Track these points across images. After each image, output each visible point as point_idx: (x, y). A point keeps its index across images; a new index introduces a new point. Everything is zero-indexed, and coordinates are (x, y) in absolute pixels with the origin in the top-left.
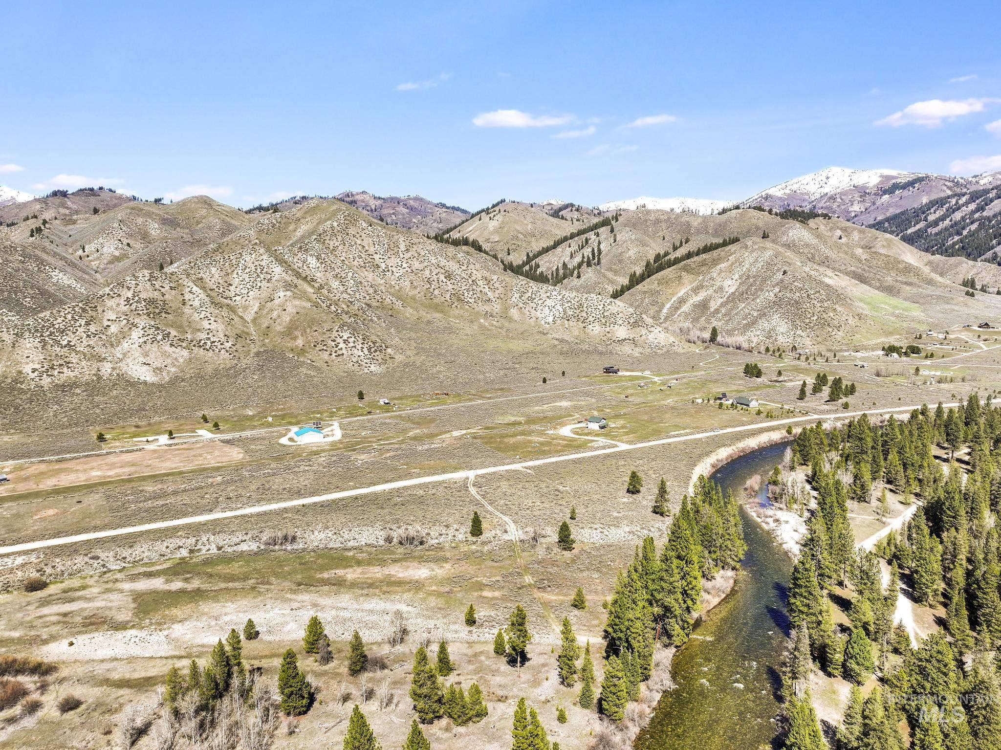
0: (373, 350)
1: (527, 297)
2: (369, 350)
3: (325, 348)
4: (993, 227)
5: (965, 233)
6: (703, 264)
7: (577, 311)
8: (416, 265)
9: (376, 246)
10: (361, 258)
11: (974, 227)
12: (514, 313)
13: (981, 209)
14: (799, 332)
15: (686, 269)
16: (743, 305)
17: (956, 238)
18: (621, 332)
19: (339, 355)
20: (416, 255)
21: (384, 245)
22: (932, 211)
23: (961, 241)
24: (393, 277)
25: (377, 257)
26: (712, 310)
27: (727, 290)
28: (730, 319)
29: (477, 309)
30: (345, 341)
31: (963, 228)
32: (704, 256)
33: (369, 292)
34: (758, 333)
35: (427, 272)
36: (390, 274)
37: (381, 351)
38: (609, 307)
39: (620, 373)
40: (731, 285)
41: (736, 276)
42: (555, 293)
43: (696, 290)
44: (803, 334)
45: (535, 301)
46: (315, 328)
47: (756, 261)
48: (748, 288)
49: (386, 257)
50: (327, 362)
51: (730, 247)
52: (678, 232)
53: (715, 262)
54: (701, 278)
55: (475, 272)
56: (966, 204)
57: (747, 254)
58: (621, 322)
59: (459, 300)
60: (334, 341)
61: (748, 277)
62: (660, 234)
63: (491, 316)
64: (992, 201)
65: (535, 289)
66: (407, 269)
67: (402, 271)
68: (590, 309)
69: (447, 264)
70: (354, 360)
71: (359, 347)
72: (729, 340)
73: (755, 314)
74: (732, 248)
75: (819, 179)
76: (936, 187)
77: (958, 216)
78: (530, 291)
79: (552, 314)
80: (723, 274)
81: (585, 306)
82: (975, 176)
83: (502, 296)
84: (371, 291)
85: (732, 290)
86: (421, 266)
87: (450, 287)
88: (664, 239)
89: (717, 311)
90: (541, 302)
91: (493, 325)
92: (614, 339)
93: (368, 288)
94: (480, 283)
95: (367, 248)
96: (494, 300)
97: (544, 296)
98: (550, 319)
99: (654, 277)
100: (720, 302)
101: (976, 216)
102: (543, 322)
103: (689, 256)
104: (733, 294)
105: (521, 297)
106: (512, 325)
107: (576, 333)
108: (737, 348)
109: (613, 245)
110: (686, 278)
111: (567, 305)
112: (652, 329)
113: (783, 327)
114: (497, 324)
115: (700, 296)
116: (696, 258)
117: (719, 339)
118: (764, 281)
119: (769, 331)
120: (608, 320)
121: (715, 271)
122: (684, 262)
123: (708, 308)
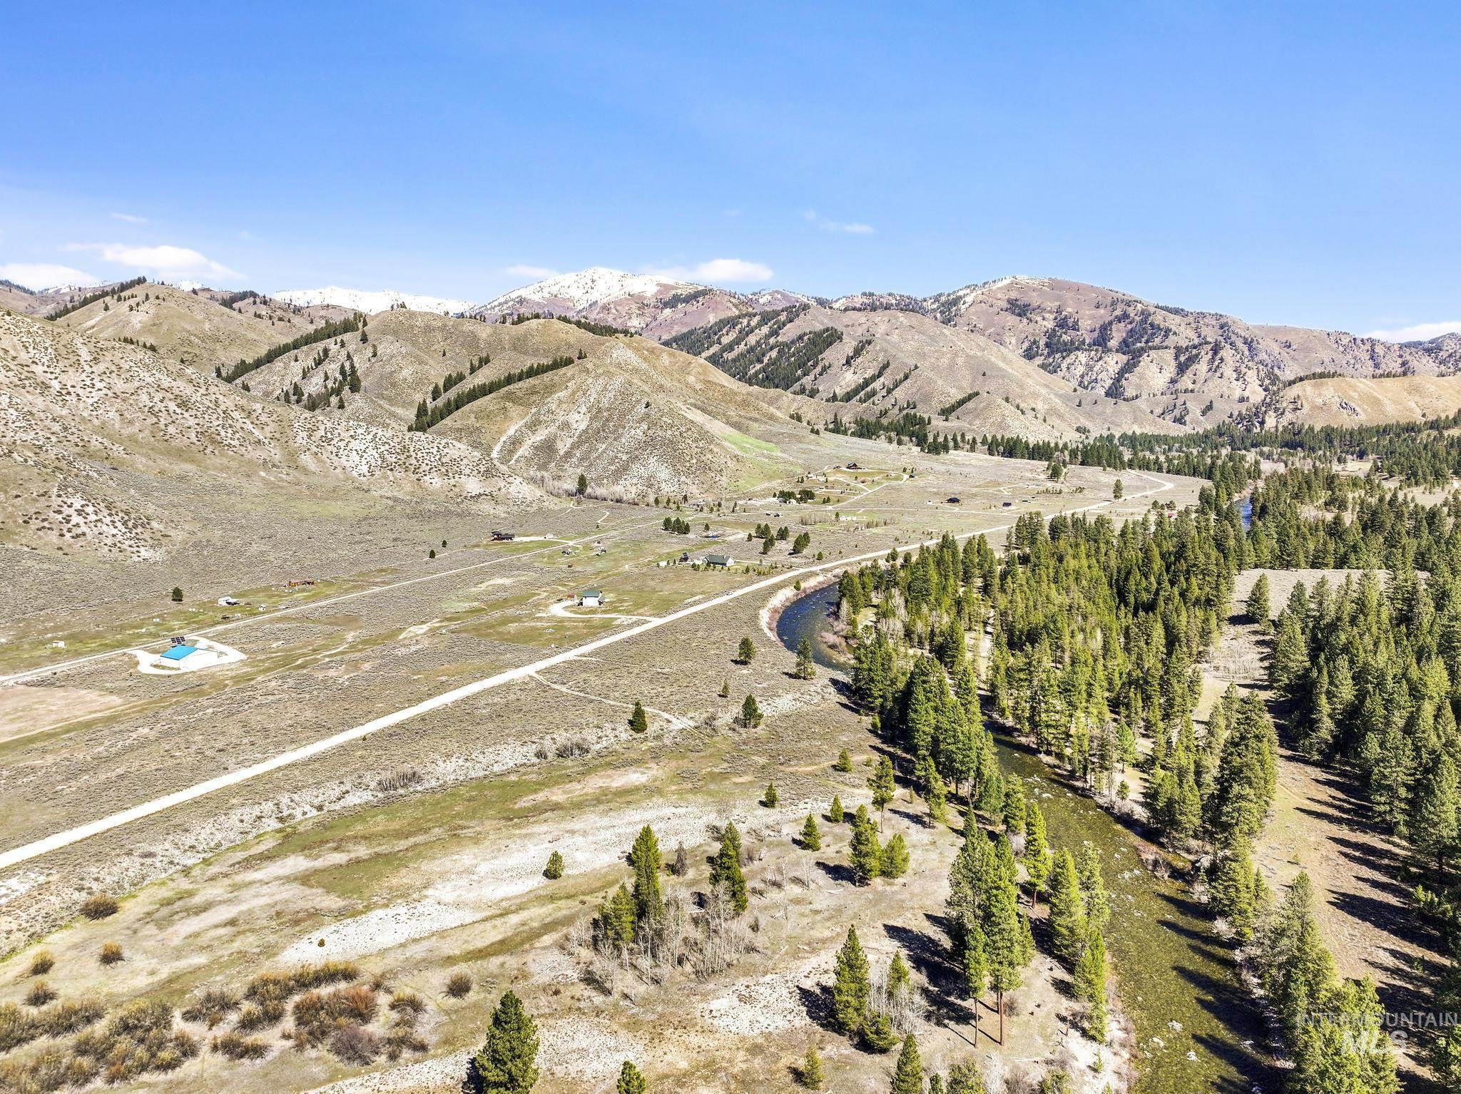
0: (130, 524)
1: (318, 437)
2: (125, 524)
3: (46, 524)
4: (794, 355)
5: (766, 360)
6: (533, 391)
7: (402, 457)
8: (120, 386)
9: (30, 349)
10: (10, 370)
11: (774, 354)
12: (306, 460)
13: (774, 333)
15: (510, 397)
16: (604, 446)
17: (758, 366)
18: (473, 485)
19: (78, 536)
20: (114, 368)
21: (46, 349)
22: (724, 331)
23: (764, 370)
24: (81, 405)
25: (39, 369)
26: (562, 453)
27: (575, 426)
28: (591, 465)
29: (247, 456)
30: (79, 512)
31: (764, 355)
32: (532, 381)
33: (54, 429)
34: (635, 481)
35: (144, 398)
36: (75, 399)
37: (143, 526)
38: (446, 450)
39: (516, 539)
40: (580, 421)
41: (583, 410)
42: (360, 431)
43: (533, 426)
45: (334, 442)
46: (15, 493)
47: (605, 389)
48: (604, 425)
49: (58, 371)
50: (60, 549)
51: (564, 370)
52: (464, 344)
53: (550, 389)
54: (534, 410)
55: (221, 397)
56: (759, 325)
57: (590, 380)
58: (468, 471)
59: (213, 441)
60: (60, 512)
61: (600, 410)
62: (436, 347)
63: (274, 466)
64: (784, 325)
65: (329, 425)
66: (105, 391)
67: (96, 395)
68: (420, 455)
69: (174, 384)
70: (109, 541)
71: (107, 520)
72: (600, 491)
73: (624, 457)
74: (568, 371)
75: (583, 282)
76: (721, 303)
77: (752, 339)
78: (322, 427)
79: (364, 462)
80: (564, 406)
81: (412, 449)
82: (754, 294)
83: (277, 435)
84: (56, 427)
85: (583, 426)
86: (130, 387)
87: (192, 422)
88: (443, 355)
89: (568, 455)
90: (342, 444)
91: (282, 480)
92: (464, 494)
93: (48, 422)
94: (236, 415)
95: (12, 353)
96: (266, 441)
97: (345, 435)
98: (365, 469)
99: (466, 408)
100: (569, 442)
101: (772, 341)
102: (355, 474)
103: (510, 380)
104: (585, 431)
105: (310, 436)
106: (312, 480)
107: (408, 488)
108: (617, 501)
109: (373, 360)
110: (514, 410)
111: (383, 448)
112: (511, 479)
113: (664, 473)
114: (288, 479)
115: (541, 435)
116: (520, 384)
117: (589, 490)
118: (623, 415)
119: (649, 479)
120: (449, 468)
121: (552, 401)
122: (506, 389)
123: (556, 451)
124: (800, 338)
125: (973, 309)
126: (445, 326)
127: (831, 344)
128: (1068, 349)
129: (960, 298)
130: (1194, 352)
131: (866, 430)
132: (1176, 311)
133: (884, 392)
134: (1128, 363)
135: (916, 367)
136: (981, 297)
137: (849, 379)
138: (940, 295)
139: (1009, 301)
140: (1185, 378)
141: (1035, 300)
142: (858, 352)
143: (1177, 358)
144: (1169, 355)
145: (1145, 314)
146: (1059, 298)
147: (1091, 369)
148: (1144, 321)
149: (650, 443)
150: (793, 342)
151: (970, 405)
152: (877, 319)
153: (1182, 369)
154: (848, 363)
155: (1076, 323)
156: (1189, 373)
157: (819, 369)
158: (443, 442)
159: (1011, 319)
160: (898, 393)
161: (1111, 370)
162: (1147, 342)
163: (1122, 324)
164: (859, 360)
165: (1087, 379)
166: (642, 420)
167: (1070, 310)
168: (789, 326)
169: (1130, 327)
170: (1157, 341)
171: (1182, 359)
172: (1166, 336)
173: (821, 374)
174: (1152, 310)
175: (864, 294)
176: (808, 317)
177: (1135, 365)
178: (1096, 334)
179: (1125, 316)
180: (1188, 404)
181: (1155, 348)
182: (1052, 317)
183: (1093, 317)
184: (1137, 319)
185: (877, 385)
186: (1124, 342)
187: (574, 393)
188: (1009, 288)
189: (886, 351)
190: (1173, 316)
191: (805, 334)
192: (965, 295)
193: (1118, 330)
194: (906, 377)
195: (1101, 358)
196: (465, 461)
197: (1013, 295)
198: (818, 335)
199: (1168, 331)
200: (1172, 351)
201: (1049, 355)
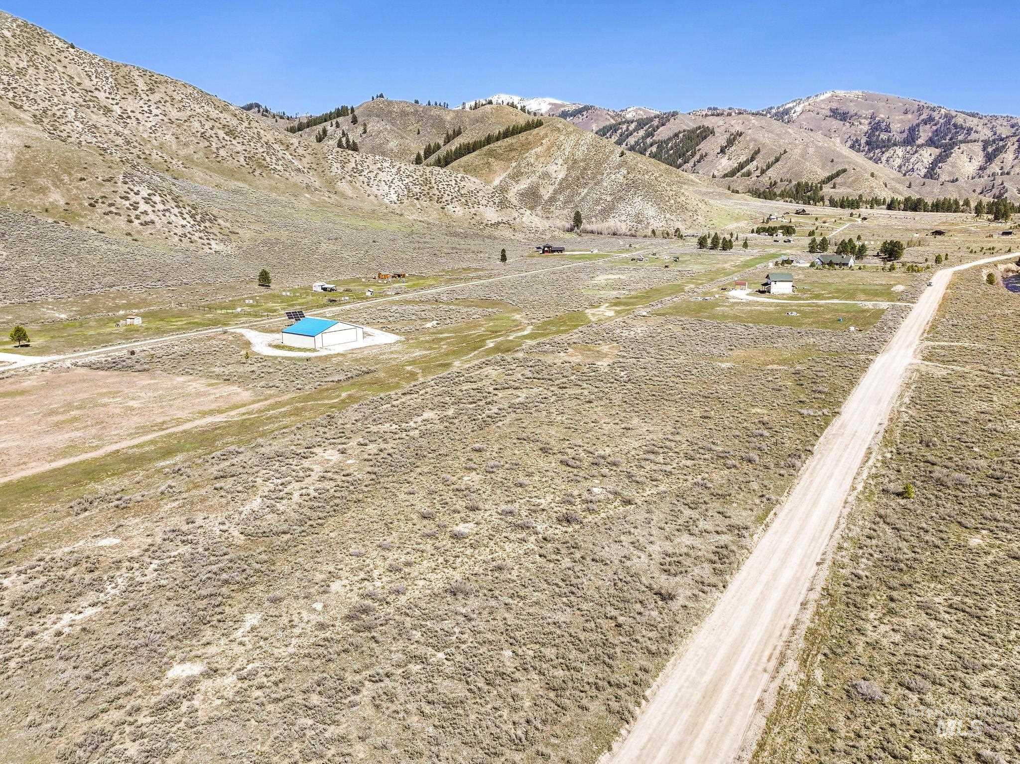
0: (198, 218)
1: (350, 169)
2: (192, 216)
3: (113, 209)
4: (672, 148)
6: (511, 149)
7: (426, 188)
8: (174, 114)
9: (93, 77)
10: (75, 92)
12: (343, 186)
13: (650, 134)
14: (668, 216)
15: (491, 154)
16: (586, 191)
18: (491, 215)
19: (146, 223)
20: (168, 98)
21: (107, 78)
24: (141, 128)
25: (101, 95)
26: (546, 198)
27: (554, 175)
29: (292, 180)
30: (147, 200)
32: (509, 140)
33: (117, 142)
34: (624, 218)
35: (196, 125)
36: (135, 123)
37: (210, 221)
38: (463, 183)
39: (566, 252)
40: (558, 171)
41: (560, 161)
42: (386, 164)
43: (516, 176)
44: (672, 218)
45: (363, 174)
46: (79, 176)
47: (577, 143)
48: (582, 174)
49: (118, 97)
50: (129, 234)
51: (536, 130)
52: (432, 126)
53: (527, 146)
54: (514, 164)
55: (262, 132)
56: (636, 130)
57: (562, 137)
58: (484, 202)
59: (260, 166)
60: (127, 199)
61: (575, 161)
62: (411, 128)
63: (316, 190)
64: (658, 127)
65: (358, 158)
66: (161, 117)
67: (153, 121)
68: (441, 186)
69: (221, 115)
70: (179, 231)
71: (175, 211)
72: (589, 227)
73: (609, 198)
74: (541, 131)
76: (602, 116)
78: (353, 160)
79: (393, 192)
80: (542, 160)
81: (433, 181)
82: (622, 111)
83: (314, 166)
84: (120, 141)
85: (561, 175)
86: (183, 115)
87: (240, 148)
88: (419, 133)
89: (552, 200)
90: (372, 175)
91: (326, 202)
92: (485, 222)
93: (111, 136)
94: (276, 146)
95: (77, 79)
96: (305, 170)
97: (373, 167)
98: (394, 197)
99: (455, 164)
100: (551, 189)
101: (649, 141)
102: (386, 201)
103: (489, 140)
104: (565, 179)
105: (343, 167)
106: (351, 203)
107: (435, 215)
108: (614, 234)
109: (364, 136)
110: (496, 164)
111: (407, 181)
112: (522, 211)
113: (650, 211)
114: (331, 201)
115: (524, 184)
116: (499, 143)
117: (585, 225)
118: (599, 164)
119: (637, 215)
120: (468, 199)
121: (531, 156)
122: (487, 147)
123: (540, 197)
124: (676, 135)
125: (803, 116)
126: (417, 111)
127: (705, 138)
128: (887, 145)
129: (791, 108)
130: (1001, 143)
131: (767, 194)
132: (973, 115)
133: (758, 173)
134: (939, 156)
135: (785, 152)
136: (808, 108)
137: (725, 164)
138: (771, 108)
139: (831, 110)
140: (993, 165)
141: (852, 109)
142: (730, 142)
143: (984, 149)
144: (977, 148)
145: (949, 118)
146: (872, 107)
147: (908, 160)
148: (948, 122)
149: (632, 186)
150: (670, 139)
151: (838, 180)
152: (733, 122)
153: (990, 158)
154: (723, 151)
155: (888, 126)
156: (997, 161)
157: (697, 157)
158: (459, 176)
159: (836, 124)
160: (770, 173)
161: (925, 161)
162: (951, 139)
163: (928, 126)
164: (733, 148)
165: (904, 169)
166: (619, 166)
167: (882, 116)
168: (661, 129)
169: (935, 128)
170: (960, 138)
171: (990, 150)
172: (969, 134)
173: (699, 161)
174: (954, 114)
175: (710, 109)
176: (677, 121)
177: (948, 156)
178: (905, 135)
179: (930, 119)
180: (1005, 184)
181: (961, 142)
182: (867, 122)
183: (902, 121)
184: (942, 121)
185: (751, 167)
186: (931, 139)
187: (549, 149)
188: (830, 100)
189: (755, 141)
190: (971, 118)
191: (680, 132)
192: (794, 107)
193: (924, 131)
194: (777, 160)
195: (916, 152)
196: (481, 193)
197: (834, 105)
198: (693, 131)
199: (970, 130)
200: (980, 144)
201: (869, 151)
